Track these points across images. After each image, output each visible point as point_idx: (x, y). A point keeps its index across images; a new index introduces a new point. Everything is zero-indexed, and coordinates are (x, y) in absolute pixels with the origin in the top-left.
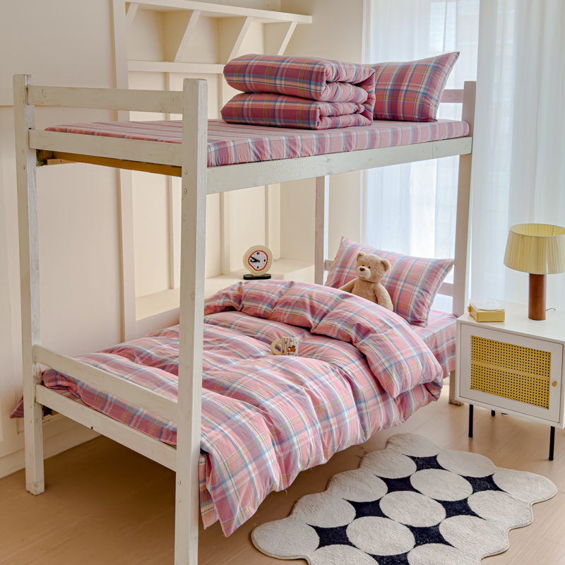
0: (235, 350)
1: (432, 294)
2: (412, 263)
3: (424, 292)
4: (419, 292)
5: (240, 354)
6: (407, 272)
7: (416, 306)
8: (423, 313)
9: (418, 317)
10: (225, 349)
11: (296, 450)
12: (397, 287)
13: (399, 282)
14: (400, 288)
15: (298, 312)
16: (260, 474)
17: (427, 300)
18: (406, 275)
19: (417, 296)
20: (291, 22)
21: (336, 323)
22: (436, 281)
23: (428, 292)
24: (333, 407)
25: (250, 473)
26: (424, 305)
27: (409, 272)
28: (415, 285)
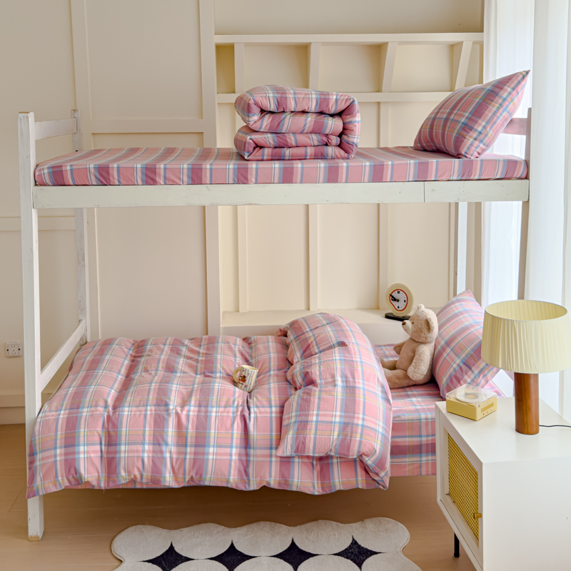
1: (476, 373)
3: (464, 368)
4: (458, 365)
7: (449, 381)
11: (120, 458)
13: (448, 349)
16: (66, 460)
17: (466, 377)
18: (457, 342)
19: (455, 369)
20: (462, 42)
23: (470, 369)
24: (196, 438)
25: (55, 456)
27: (462, 339)
28: (457, 356)
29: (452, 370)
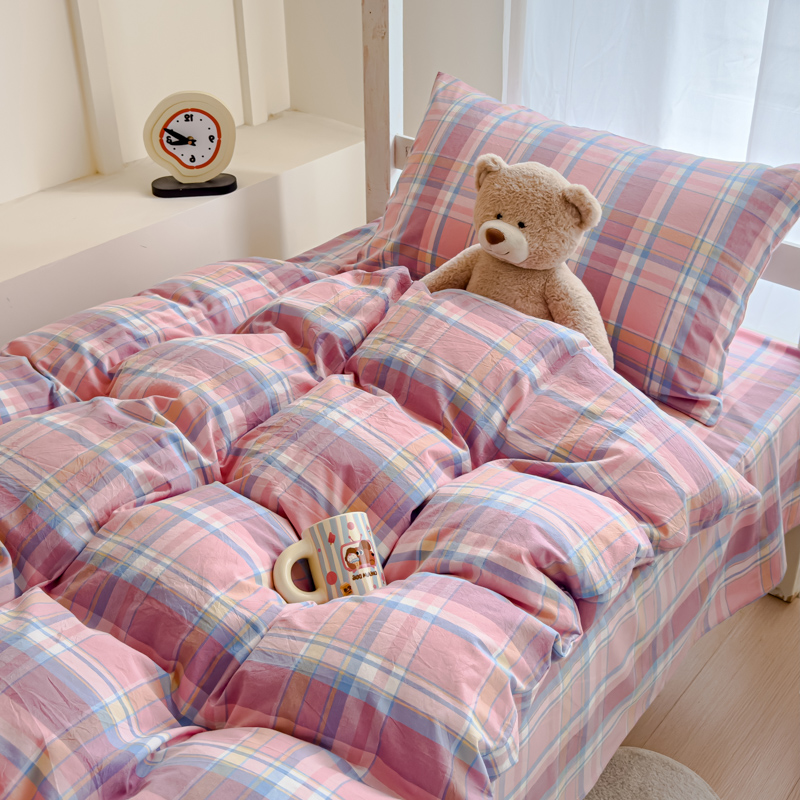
1: (740, 297)
2: (674, 182)
3: (712, 294)
6: (654, 219)
8: (707, 371)
9: (686, 383)
12: (616, 272)
14: (628, 276)
17: (722, 319)
19: (688, 309)
22: (757, 250)
23: (728, 292)
26: (710, 338)
27: (663, 216)
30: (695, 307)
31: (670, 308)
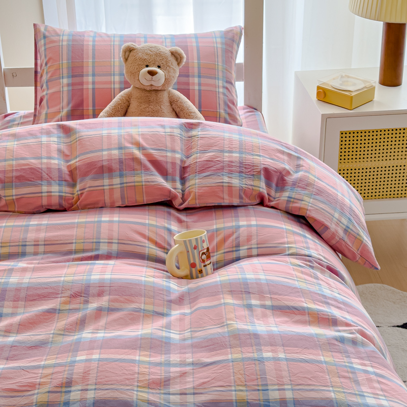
0: (134, 306)
2: (195, 44)
4: (224, 87)
5: (150, 307)
6: (196, 61)
7: (227, 109)
10: (111, 310)
12: (191, 87)
13: (191, 80)
14: (197, 88)
15: (137, 179)
17: (234, 96)
18: (196, 65)
21: (226, 179)
22: (233, 64)
23: (232, 84)
26: (234, 104)
28: (215, 78)
29: (221, 96)
30: (226, 93)
31: (218, 96)
